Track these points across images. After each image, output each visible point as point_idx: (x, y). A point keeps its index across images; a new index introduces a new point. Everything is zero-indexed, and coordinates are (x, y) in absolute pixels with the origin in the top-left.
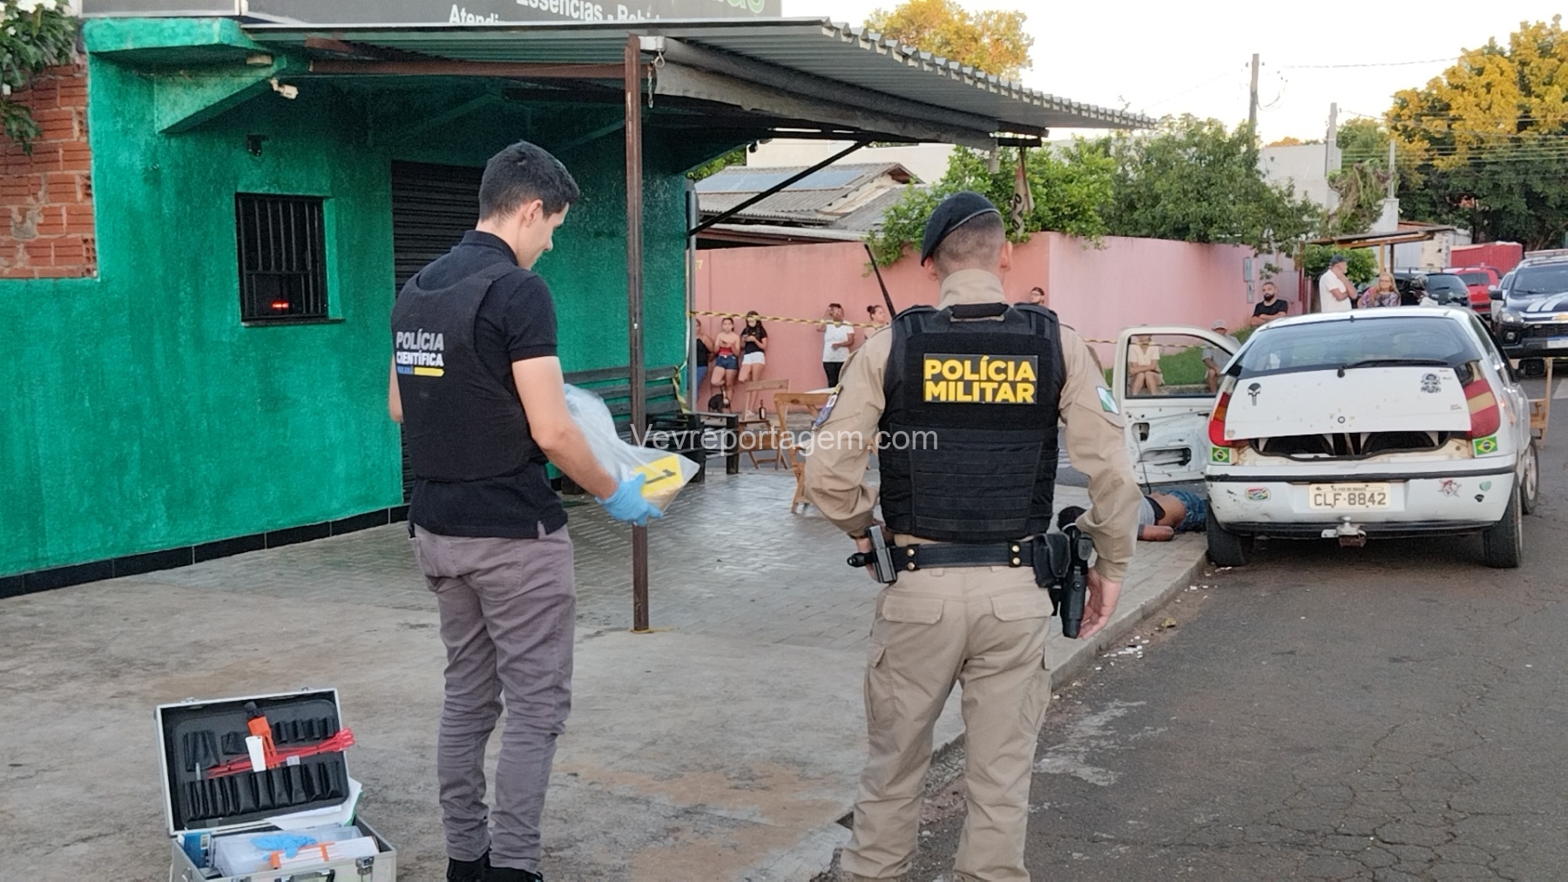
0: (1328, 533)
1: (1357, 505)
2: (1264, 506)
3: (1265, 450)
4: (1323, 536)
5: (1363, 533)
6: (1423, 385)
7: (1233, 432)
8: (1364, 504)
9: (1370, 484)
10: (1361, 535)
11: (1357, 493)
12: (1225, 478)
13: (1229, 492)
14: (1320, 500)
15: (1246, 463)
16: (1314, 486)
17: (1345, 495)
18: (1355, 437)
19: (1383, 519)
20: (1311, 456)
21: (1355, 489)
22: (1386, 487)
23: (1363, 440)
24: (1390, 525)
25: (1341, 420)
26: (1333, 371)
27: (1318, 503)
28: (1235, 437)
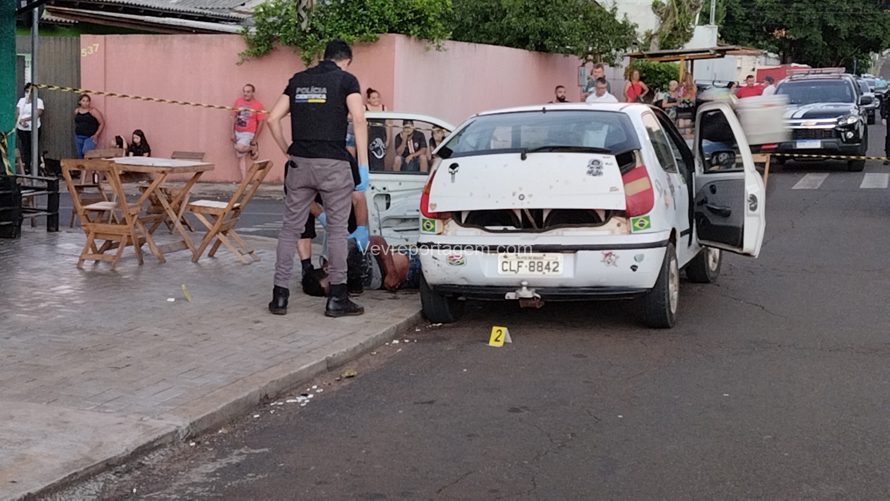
0: (510, 296)
1: (536, 272)
2: (461, 270)
3: (466, 222)
4: (506, 298)
5: (538, 296)
6: (588, 169)
7: (435, 205)
8: (541, 271)
9: (547, 254)
10: (537, 298)
12: (430, 245)
13: (434, 258)
14: (506, 266)
15: (449, 233)
16: (502, 255)
17: (526, 262)
18: (537, 213)
19: (557, 285)
20: (501, 228)
21: (535, 258)
22: (559, 256)
23: (545, 216)
24: (563, 290)
25: (522, 197)
26: (519, 155)
27: (505, 269)
28: (437, 210)
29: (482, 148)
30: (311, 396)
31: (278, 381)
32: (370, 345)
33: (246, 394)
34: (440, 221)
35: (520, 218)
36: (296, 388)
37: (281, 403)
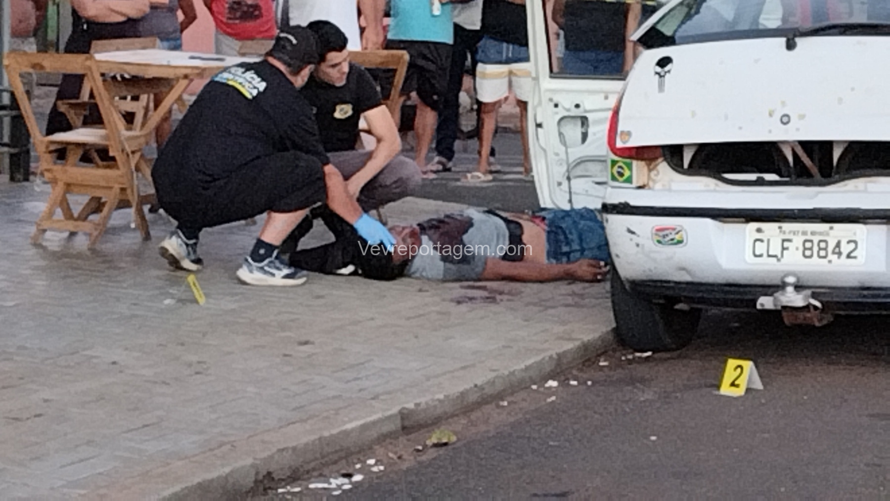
0: (765, 302)
1: (815, 260)
2: (679, 254)
3: (690, 165)
4: (759, 307)
5: (818, 304)
7: (629, 134)
8: (825, 257)
9: (836, 226)
10: (816, 308)
11: (816, 239)
13: (631, 231)
14: (761, 248)
15: (658, 186)
16: (754, 225)
17: (798, 241)
18: (823, 149)
19: (856, 284)
20: (753, 177)
21: (813, 233)
22: (858, 230)
23: (837, 154)
24: (865, 292)
25: (785, 120)
26: (783, 40)
27: (757, 253)
28: (633, 143)
29: (744, 26)
30: (358, 478)
31: (294, 449)
32: (499, 387)
33: (227, 470)
34: (642, 164)
35: (790, 159)
36: (335, 462)
37: (297, 489)
